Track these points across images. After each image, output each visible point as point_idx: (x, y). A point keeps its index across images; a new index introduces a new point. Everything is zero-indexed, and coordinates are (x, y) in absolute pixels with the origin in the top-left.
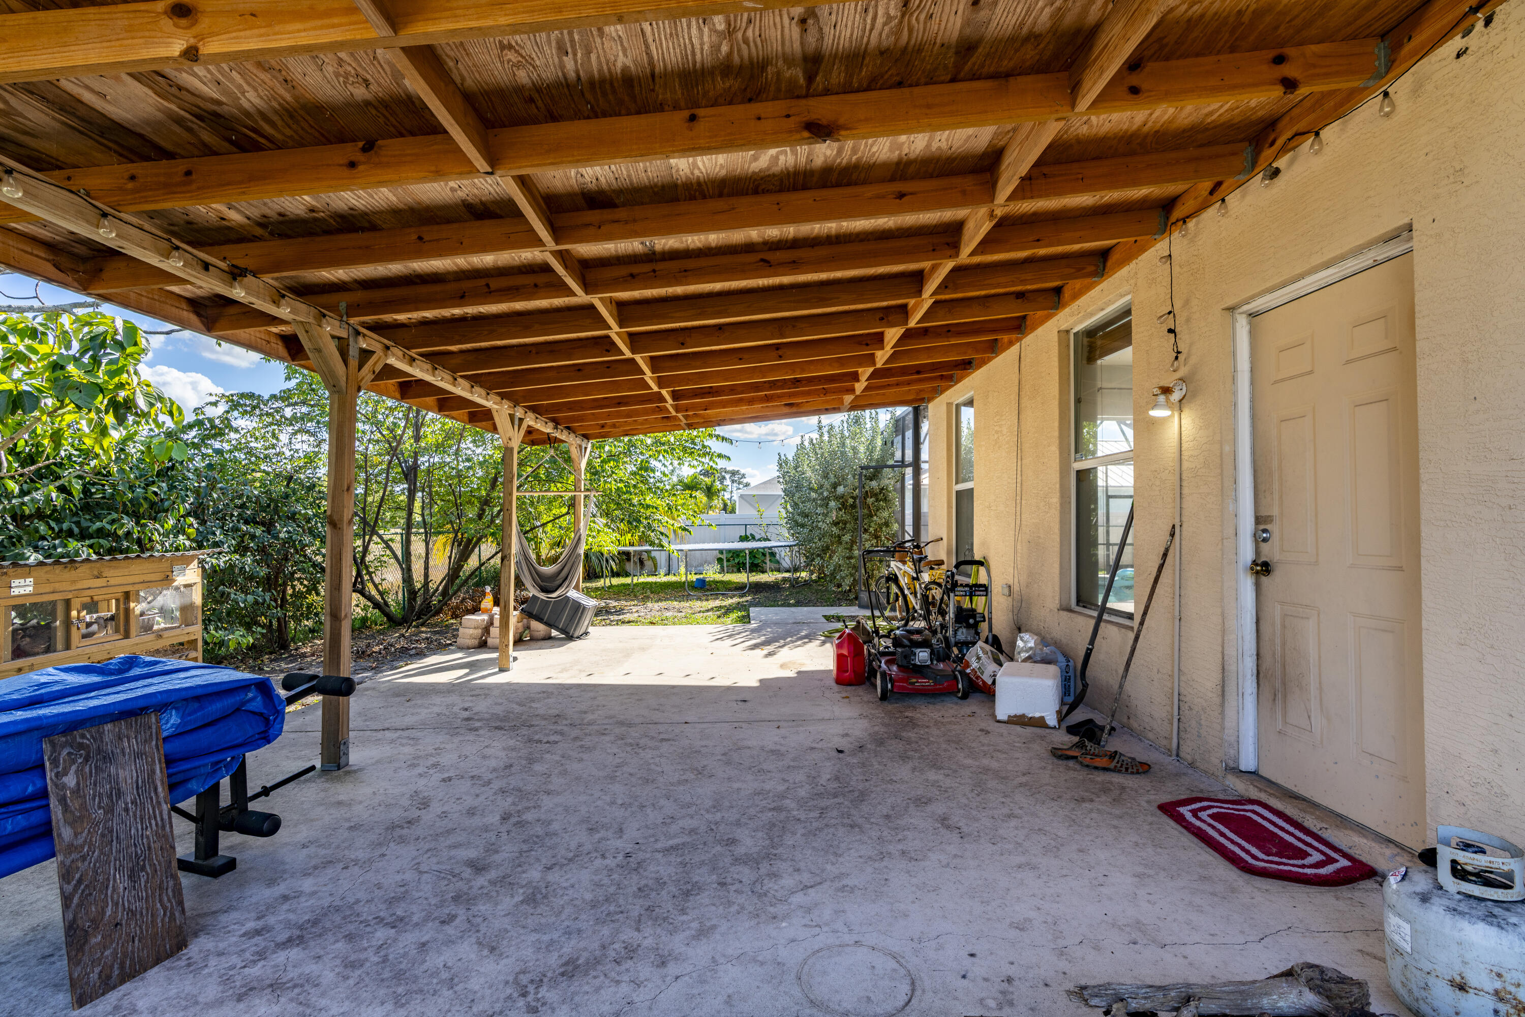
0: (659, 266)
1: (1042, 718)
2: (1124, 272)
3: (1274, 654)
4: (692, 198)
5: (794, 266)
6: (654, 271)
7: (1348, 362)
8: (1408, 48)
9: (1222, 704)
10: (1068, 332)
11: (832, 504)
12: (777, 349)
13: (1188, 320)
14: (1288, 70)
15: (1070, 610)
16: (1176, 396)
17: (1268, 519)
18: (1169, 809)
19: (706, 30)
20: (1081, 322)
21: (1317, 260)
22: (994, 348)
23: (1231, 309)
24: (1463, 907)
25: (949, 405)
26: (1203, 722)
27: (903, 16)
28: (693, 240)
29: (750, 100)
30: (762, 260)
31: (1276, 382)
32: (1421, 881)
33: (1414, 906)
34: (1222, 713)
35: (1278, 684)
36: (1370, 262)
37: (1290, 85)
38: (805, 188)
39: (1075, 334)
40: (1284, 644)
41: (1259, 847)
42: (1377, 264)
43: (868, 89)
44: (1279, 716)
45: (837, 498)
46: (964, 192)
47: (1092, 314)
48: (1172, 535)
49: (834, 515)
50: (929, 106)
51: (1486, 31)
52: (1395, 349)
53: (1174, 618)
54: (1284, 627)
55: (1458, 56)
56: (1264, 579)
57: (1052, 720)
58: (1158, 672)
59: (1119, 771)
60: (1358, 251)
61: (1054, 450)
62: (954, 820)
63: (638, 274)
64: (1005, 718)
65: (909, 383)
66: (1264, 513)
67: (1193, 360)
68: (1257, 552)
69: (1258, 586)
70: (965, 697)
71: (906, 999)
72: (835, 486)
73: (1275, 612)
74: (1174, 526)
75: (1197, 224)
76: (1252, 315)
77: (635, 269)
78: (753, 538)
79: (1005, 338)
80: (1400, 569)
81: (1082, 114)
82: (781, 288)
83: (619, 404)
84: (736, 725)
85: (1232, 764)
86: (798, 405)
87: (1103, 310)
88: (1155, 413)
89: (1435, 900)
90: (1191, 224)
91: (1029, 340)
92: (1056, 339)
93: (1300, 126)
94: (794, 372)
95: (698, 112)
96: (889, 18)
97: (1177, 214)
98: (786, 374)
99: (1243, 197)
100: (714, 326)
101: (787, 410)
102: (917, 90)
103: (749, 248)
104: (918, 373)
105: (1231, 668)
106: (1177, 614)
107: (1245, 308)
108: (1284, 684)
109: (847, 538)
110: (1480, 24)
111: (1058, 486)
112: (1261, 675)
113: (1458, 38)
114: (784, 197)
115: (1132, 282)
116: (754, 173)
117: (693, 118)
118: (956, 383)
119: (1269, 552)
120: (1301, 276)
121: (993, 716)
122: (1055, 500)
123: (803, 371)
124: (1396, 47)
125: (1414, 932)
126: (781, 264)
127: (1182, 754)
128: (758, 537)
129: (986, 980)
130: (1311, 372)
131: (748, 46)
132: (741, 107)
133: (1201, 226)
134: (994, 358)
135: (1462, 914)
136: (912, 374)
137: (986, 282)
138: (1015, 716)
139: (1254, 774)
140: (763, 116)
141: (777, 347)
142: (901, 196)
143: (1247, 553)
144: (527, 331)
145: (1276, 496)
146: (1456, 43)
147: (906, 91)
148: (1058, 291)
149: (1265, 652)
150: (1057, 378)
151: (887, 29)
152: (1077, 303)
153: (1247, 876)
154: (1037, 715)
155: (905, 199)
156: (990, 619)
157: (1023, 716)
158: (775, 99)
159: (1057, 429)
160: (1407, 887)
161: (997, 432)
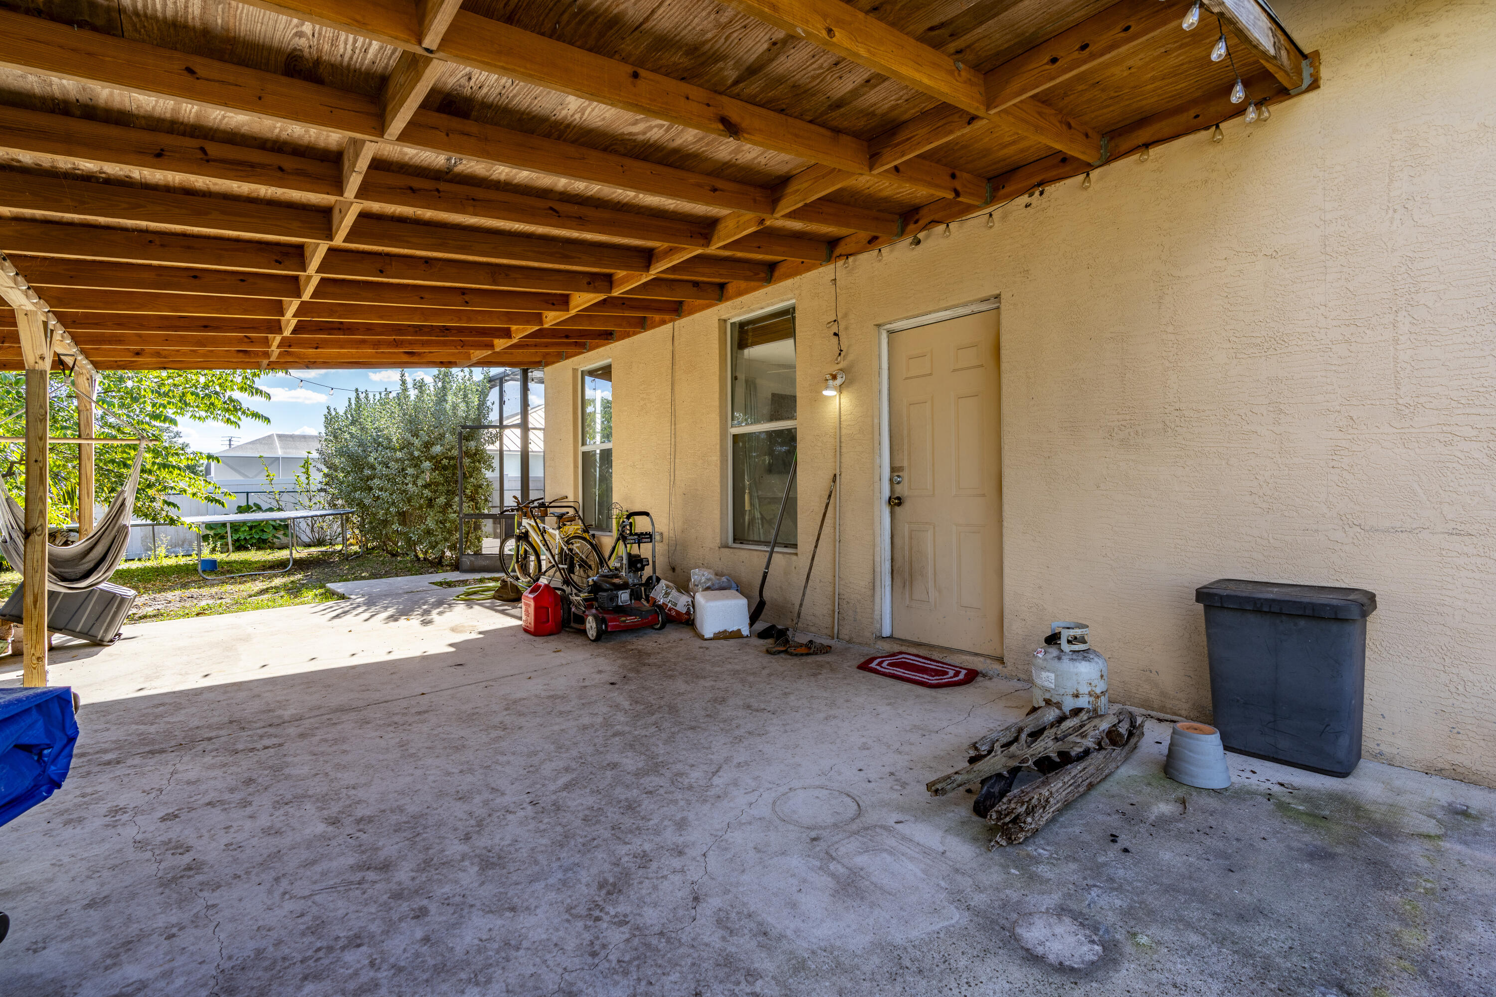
0: (443, 186)
1: (739, 630)
2: (789, 282)
3: (904, 557)
4: (548, 135)
5: (581, 222)
6: (438, 190)
7: (954, 370)
8: (1002, 192)
9: (873, 596)
10: (725, 321)
11: (427, 464)
12: (463, 294)
13: (846, 328)
14: (958, 185)
15: (727, 546)
16: (839, 381)
17: (901, 469)
18: (864, 666)
19: (712, 17)
20: (739, 315)
21: (943, 304)
22: (642, 325)
23: (879, 326)
24: (1074, 657)
25: (575, 370)
26: (858, 610)
27: (828, 70)
28: (502, 171)
29: (683, 79)
30: (551, 208)
31: (906, 378)
32: (1054, 652)
33: (1056, 663)
34: (873, 602)
35: (907, 576)
36: (969, 312)
37: (957, 194)
38: (645, 159)
39: (732, 324)
40: (911, 549)
41: (927, 674)
42: (973, 313)
43: (762, 106)
44: (907, 596)
45: (431, 458)
46: (755, 201)
47: (753, 311)
48: (834, 481)
49: (427, 477)
50: (796, 135)
51: (1041, 198)
52: (982, 366)
53: (835, 541)
54: (911, 538)
55: (1026, 206)
56: (897, 509)
57: (745, 631)
58: (820, 581)
59: (816, 654)
60: (965, 305)
61: (715, 417)
62: (755, 705)
63: (420, 190)
64: (712, 636)
65: (546, 345)
66: (897, 464)
67: (851, 357)
68: (892, 490)
69: (892, 514)
70: (663, 627)
71: (855, 803)
72: (427, 445)
73: (904, 529)
74: (835, 475)
75: (854, 261)
76: (890, 332)
77: (417, 183)
78: (259, 508)
79: (657, 317)
80: (984, 495)
81: (874, 175)
82: (529, 236)
83: (206, 327)
84: (484, 684)
85: (878, 635)
86: (419, 354)
87: (762, 308)
88: (826, 393)
89: (1063, 657)
90: (851, 259)
91: (684, 323)
92: (717, 325)
93: (936, 217)
94: (460, 320)
95: (642, 72)
96: (821, 67)
97: (839, 251)
98: (451, 320)
99: (892, 251)
100: (421, 258)
101: (406, 359)
102: (790, 120)
103: (544, 194)
104: (567, 337)
105: (878, 569)
106: (837, 538)
107: (888, 326)
108: (911, 575)
109: (442, 500)
110: (1037, 193)
111: (718, 447)
112: (895, 572)
113: (1026, 196)
114: (628, 162)
115: (797, 292)
116: (623, 134)
117: (635, 75)
118: (589, 351)
119: (900, 490)
120: (930, 313)
121: (701, 637)
122: (715, 458)
123: (469, 320)
124: (996, 189)
125: (1056, 676)
126: (569, 217)
127: (840, 636)
128: (265, 506)
129: (881, 778)
130: (931, 374)
131: (725, 42)
132: (674, 82)
133: (857, 263)
134: (640, 332)
135: (1075, 660)
136: (561, 337)
137: (696, 270)
138: (719, 633)
139: (891, 637)
140: (690, 97)
141: (463, 291)
142: (715, 190)
143: (886, 493)
144: (198, 217)
145: (906, 453)
146: (1025, 199)
147: (784, 117)
148: (722, 286)
149: (898, 556)
150: (718, 358)
151: (812, 73)
152: (740, 299)
153: (934, 690)
154: (735, 629)
155: (717, 193)
156: (654, 562)
157: (725, 631)
158: (701, 86)
159: (717, 400)
160: (1049, 656)
161: (643, 399)
